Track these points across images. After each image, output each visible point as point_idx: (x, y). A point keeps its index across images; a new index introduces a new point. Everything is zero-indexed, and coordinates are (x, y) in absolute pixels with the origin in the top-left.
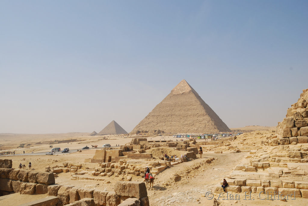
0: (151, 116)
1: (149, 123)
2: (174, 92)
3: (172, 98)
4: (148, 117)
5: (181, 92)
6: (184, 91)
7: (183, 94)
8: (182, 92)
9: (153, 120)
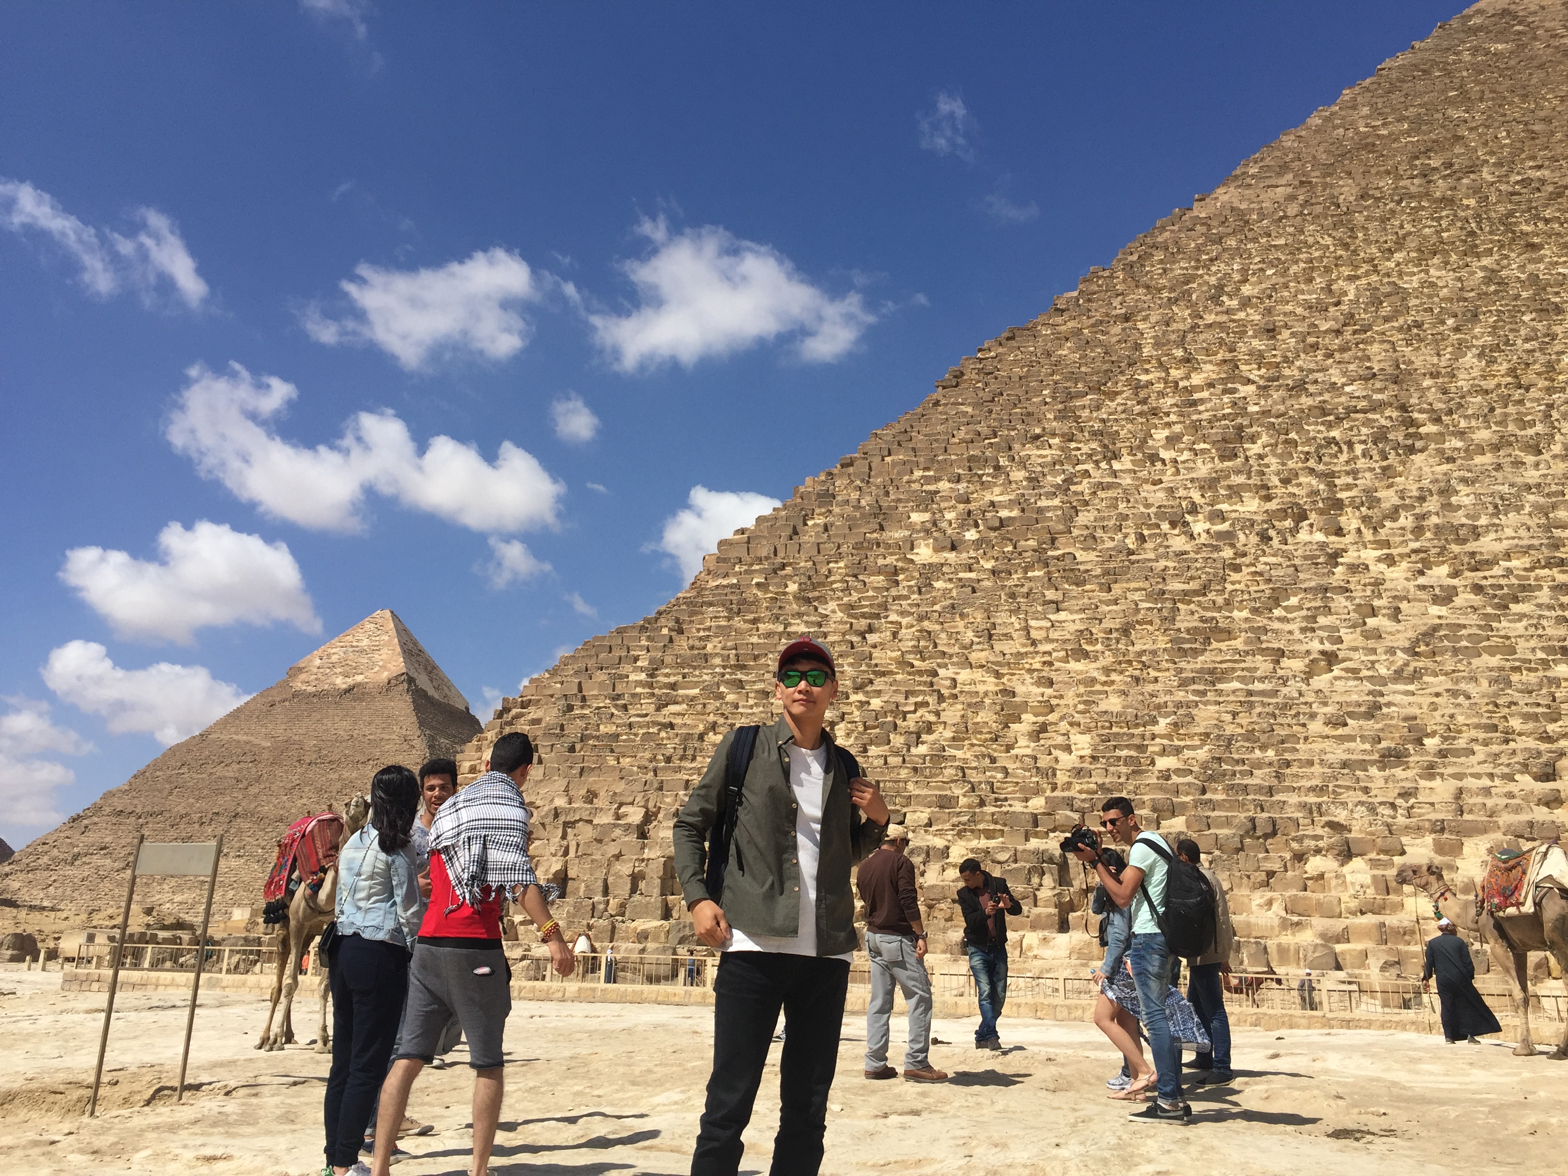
0: (108, 810)
1: (76, 857)
2: (303, 676)
3: (278, 708)
4: (86, 822)
5: (341, 683)
6: (359, 678)
7: (348, 691)
8: (350, 681)
9: (108, 839)
